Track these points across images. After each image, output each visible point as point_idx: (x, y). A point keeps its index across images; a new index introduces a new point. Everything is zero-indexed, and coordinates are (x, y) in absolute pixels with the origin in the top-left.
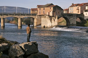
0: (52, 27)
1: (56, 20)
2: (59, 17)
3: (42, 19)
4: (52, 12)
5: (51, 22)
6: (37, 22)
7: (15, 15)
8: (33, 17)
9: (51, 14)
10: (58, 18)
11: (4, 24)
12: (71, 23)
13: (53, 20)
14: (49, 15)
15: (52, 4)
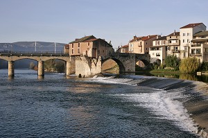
0: (92, 76)
1: (99, 63)
2: (104, 58)
3: (77, 62)
4: (91, 50)
5: (91, 68)
6: (70, 68)
7: (33, 55)
8: (65, 58)
9: (90, 54)
10: (103, 61)
11: (13, 71)
12: (126, 70)
13: (93, 63)
14: (86, 56)
15: (92, 37)
